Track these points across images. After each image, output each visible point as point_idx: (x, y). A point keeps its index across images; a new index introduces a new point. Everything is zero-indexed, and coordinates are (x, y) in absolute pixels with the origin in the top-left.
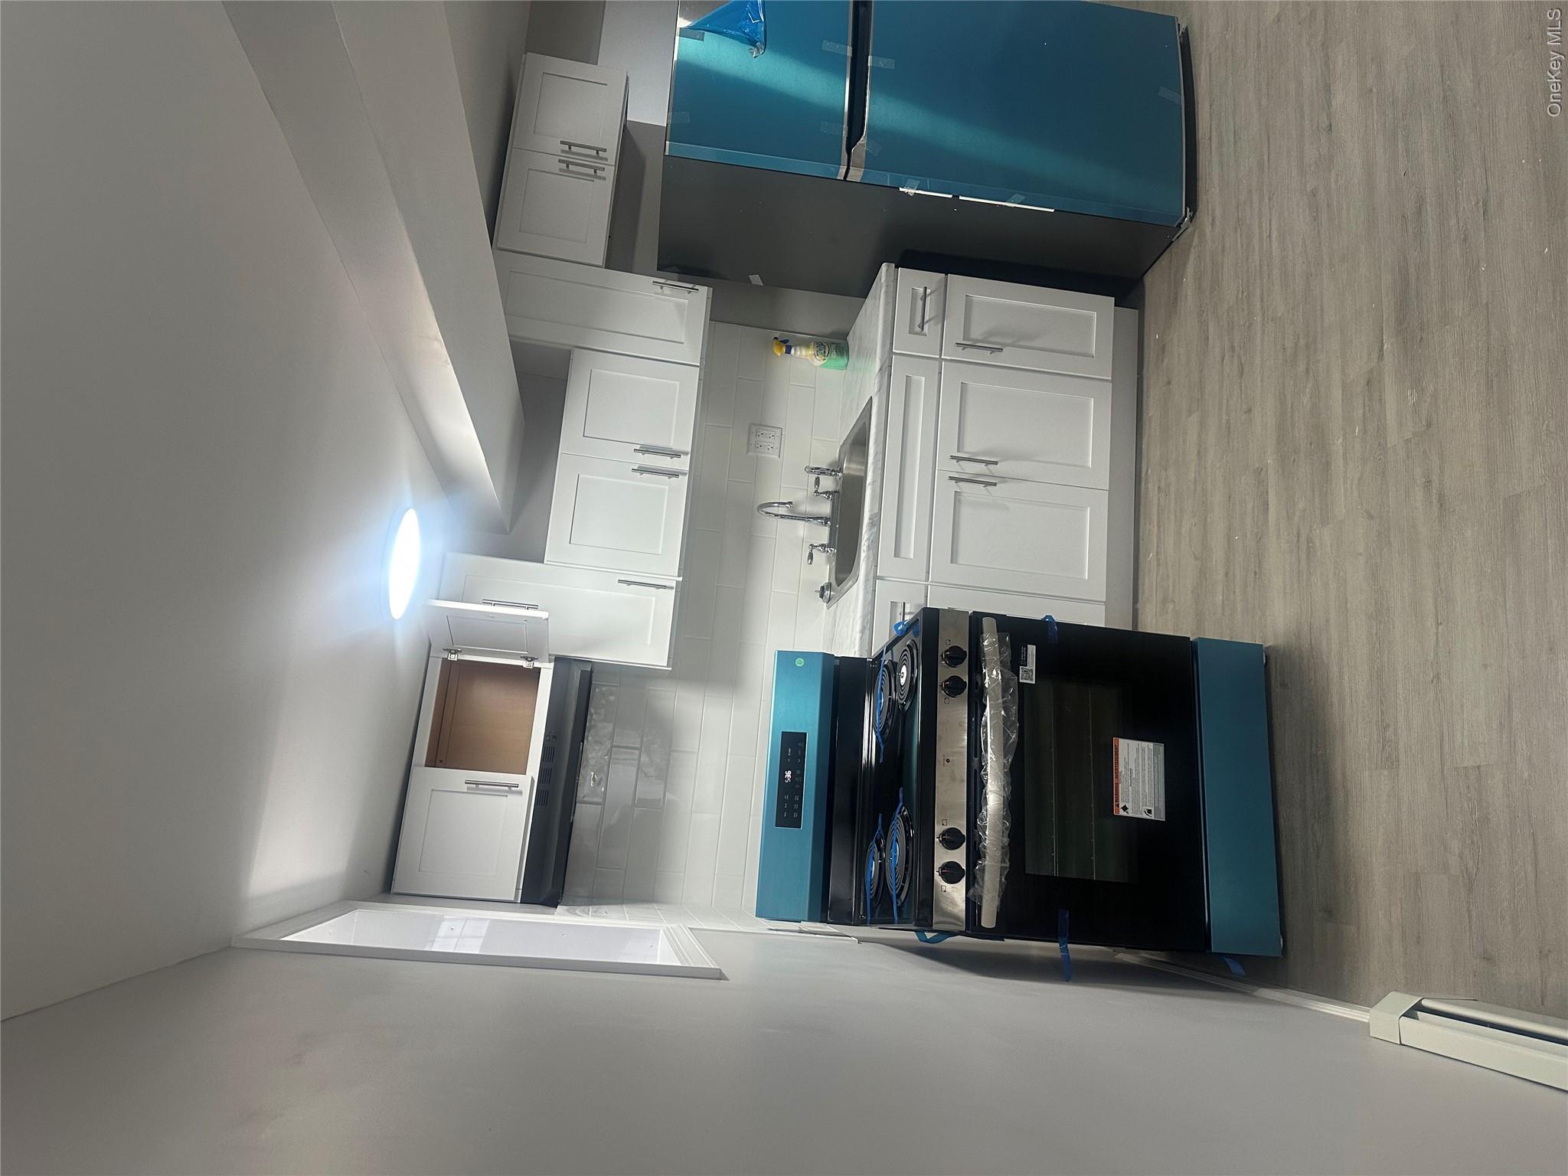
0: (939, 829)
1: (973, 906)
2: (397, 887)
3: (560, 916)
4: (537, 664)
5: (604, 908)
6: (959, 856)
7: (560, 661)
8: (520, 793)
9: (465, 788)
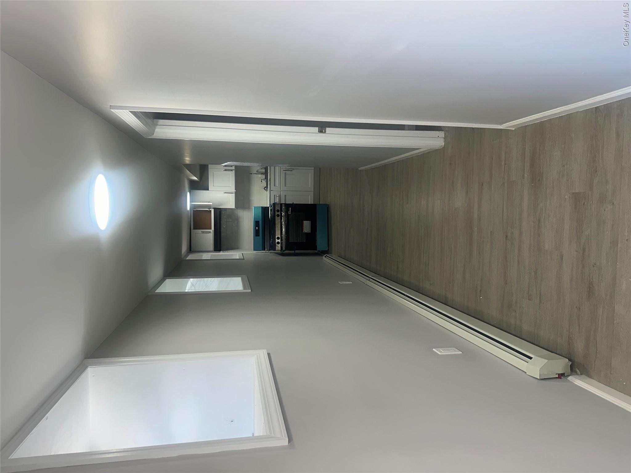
0: (276, 237)
1: (281, 247)
2: (192, 250)
3: (221, 253)
4: (210, 210)
5: (229, 251)
6: (279, 241)
7: (214, 209)
8: (211, 233)
9: (201, 233)
